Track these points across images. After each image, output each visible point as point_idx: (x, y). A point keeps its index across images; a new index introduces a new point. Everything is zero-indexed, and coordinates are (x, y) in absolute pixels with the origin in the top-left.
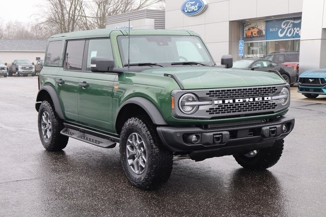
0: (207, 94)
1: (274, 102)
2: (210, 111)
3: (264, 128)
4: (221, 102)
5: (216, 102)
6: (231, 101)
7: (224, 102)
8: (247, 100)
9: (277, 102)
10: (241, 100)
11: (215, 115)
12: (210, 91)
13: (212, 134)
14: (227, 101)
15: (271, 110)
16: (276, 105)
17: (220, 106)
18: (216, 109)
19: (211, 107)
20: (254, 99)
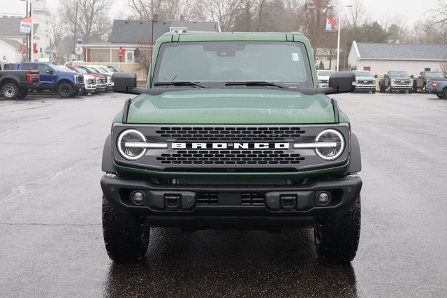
0: (157, 132)
1: (296, 152)
2: (163, 158)
3: (268, 195)
4: (183, 146)
5: (174, 145)
6: (204, 146)
7: (189, 146)
8: (236, 146)
9: (303, 153)
10: (224, 146)
11: (171, 165)
12: (162, 128)
13: (162, 193)
14: (195, 146)
15: (290, 165)
16: (303, 159)
17: (181, 151)
18: (173, 155)
19: (165, 152)
20: (251, 146)
